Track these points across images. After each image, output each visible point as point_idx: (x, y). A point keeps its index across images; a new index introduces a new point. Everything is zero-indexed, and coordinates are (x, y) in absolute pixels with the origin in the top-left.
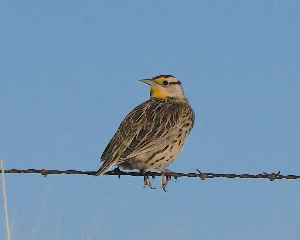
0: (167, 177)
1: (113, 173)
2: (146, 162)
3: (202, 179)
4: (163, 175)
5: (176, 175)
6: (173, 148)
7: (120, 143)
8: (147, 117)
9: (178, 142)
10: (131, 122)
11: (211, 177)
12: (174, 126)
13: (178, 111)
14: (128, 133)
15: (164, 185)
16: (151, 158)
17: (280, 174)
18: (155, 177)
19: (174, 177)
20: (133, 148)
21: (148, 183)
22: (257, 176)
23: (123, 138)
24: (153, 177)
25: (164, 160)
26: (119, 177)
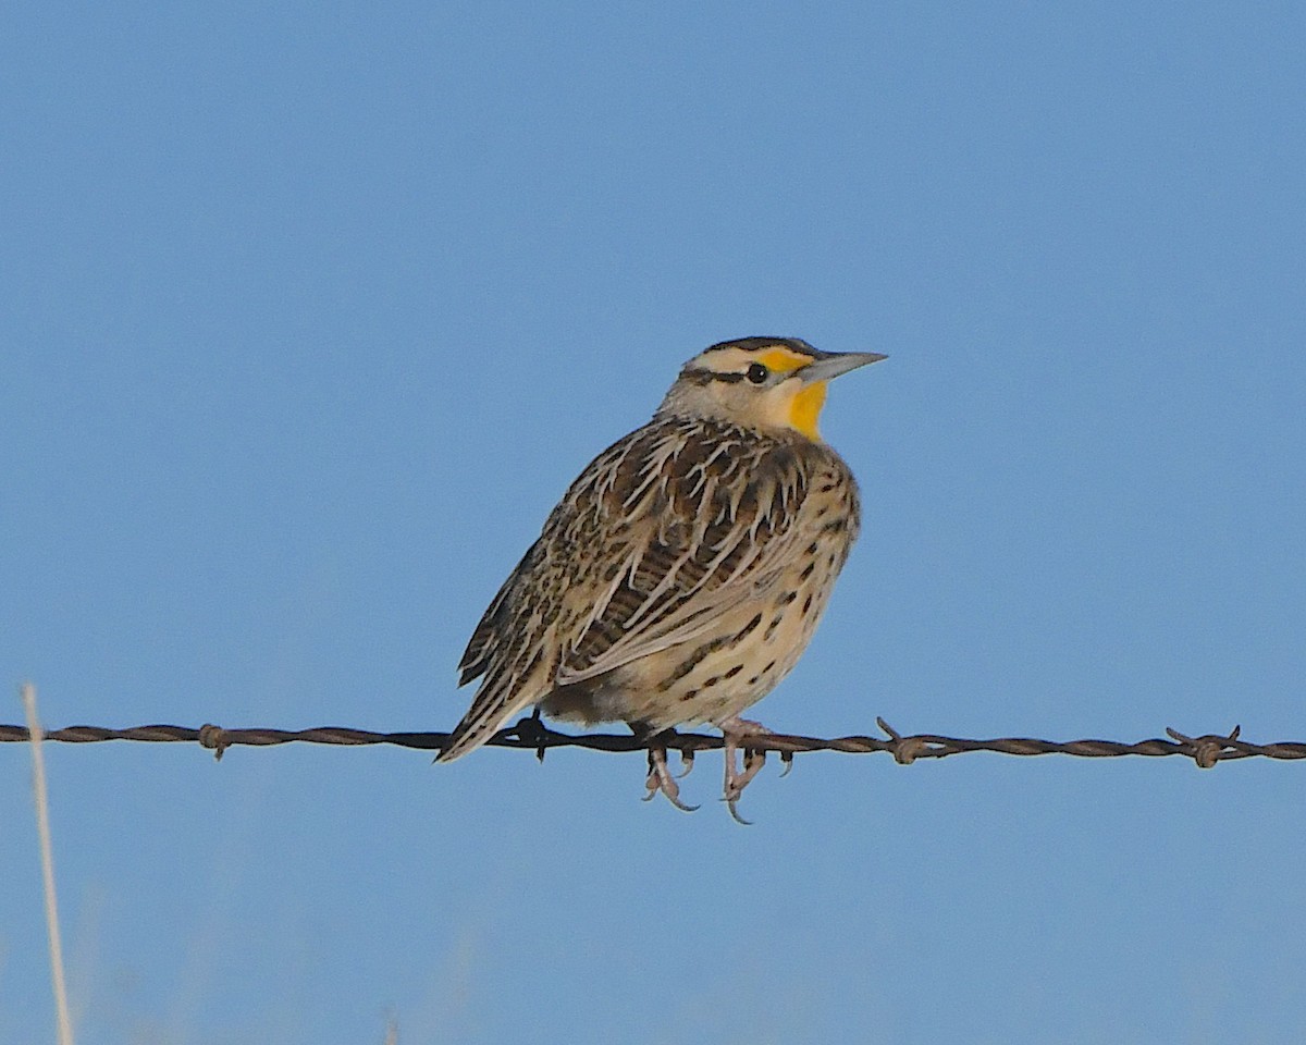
0: (748, 755)
1: (516, 737)
2: (664, 686)
3: (902, 763)
4: (731, 747)
5: (790, 746)
6: (778, 626)
7: (553, 605)
8: (672, 492)
9: (798, 602)
10: (601, 511)
11: (940, 754)
12: (784, 531)
13: (802, 470)
14: (590, 559)
15: (734, 789)
16: (686, 669)
17: (1238, 739)
18: (696, 752)
19: (779, 753)
20: (619, 623)
21: (665, 782)
22: (1140, 747)
23: (566, 581)
24: (688, 755)
25: (741, 679)
26: (541, 755)
